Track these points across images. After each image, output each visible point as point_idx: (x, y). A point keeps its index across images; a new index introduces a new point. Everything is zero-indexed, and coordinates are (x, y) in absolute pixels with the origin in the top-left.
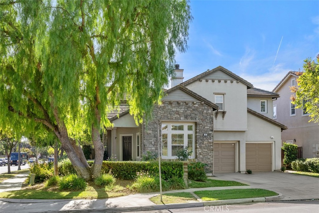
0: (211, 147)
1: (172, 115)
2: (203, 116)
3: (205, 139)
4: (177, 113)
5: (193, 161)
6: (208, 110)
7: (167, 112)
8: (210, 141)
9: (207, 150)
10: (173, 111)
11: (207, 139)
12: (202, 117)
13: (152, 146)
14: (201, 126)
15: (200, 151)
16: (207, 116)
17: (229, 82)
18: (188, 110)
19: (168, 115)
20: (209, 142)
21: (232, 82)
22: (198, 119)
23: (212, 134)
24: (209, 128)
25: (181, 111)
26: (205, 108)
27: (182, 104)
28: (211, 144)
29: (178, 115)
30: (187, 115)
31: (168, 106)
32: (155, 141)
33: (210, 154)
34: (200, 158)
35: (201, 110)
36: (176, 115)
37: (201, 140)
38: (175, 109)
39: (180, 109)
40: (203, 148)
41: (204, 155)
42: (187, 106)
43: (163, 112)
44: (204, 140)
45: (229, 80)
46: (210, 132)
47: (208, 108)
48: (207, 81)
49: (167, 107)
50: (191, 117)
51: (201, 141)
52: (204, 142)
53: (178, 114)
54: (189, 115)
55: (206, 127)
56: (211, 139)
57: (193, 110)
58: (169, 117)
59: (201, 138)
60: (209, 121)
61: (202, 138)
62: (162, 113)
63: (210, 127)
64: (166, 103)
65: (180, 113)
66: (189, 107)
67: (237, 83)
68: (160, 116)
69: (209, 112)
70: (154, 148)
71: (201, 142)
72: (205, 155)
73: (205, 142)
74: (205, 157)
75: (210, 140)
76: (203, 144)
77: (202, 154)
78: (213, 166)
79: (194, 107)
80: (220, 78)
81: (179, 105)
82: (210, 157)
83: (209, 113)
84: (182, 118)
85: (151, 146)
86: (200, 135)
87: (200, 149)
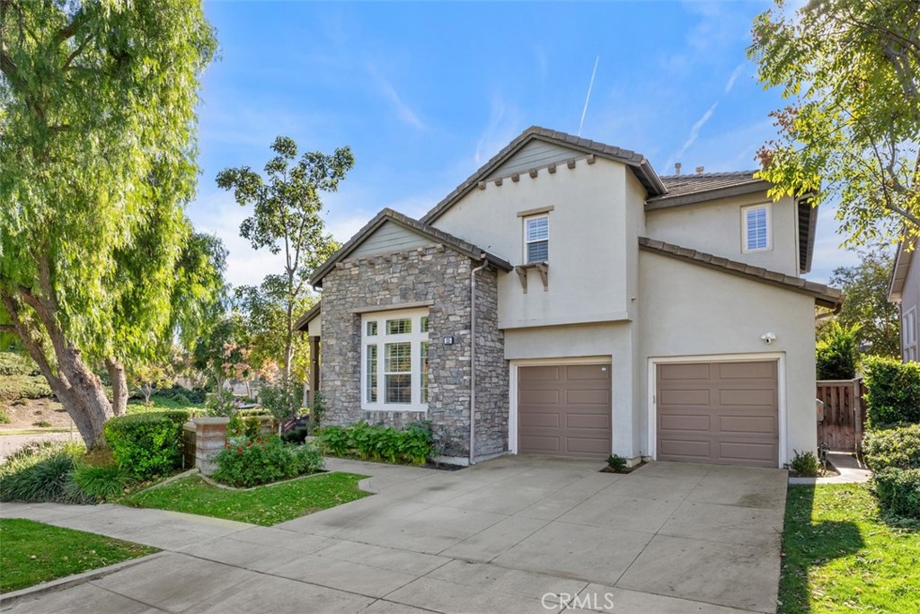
0: (465, 378)
1: (374, 294)
2: (445, 285)
3: (448, 352)
4: (385, 286)
5: (418, 418)
6: (457, 266)
7: (365, 287)
8: (461, 358)
9: (453, 387)
10: (377, 283)
11: (455, 352)
12: (441, 290)
13: (336, 377)
14: (439, 315)
15: (436, 390)
16: (455, 285)
17: (562, 168)
18: (409, 275)
19: (367, 295)
20: (460, 361)
21: (572, 166)
22: (431, 297)
23: (468, 336)
24: (459, 319)
25: (393, 280)
26: (449, 262)
27: (394, 259)
28: (465, 369)
29: (387, 292)
30: (406, 289)
31: (366, 272)
32: (341, 364)
33: (461, 399)
34: (436, 410)
35: (439, 268)
36: (383, 293)
37: (439, 357)
38: (381, 277)
39: (391, 276)
40: (443, 380)
41: (445, 401)
42: (408, 262)
43: (357, 289)
44: (445, 358)
45: (562, 162)
46: (462, 332)
47: (459, 259)
48: (499, 184)
49: (364, 274)
50: (416, 294)
51: (439, 360)
52: (447, 362)
53: (387, 289)
54: (411, 287)
55: (452, 318)
56: (466, 354)
57: (421, 271)
58: (368, 300)
59: (438, 350)
60: (459, 299)
61: (440, 352)
62: (355, 293)
63: (461, 316)
64: (363, 265)
65: (391, 286)
66: (412, 266)
67: (591, 163)
68: (351, 299)
69: (460, 271)
70: (338, 383)
71: (438, 363)
72: (449, 401)
73: (449, 364)
74: (449, 407)
75: (463, 356)
76: (444, 368)
77: (441, 398)
78: (469, 436)
79: (424, 263)
80: (533, 166)
81: (389, 265)
82: (462, 408)
83: (459, 274)
84: (395, 300)
85: (333, 377)
86: (436, 341)
87: (436, 385)
